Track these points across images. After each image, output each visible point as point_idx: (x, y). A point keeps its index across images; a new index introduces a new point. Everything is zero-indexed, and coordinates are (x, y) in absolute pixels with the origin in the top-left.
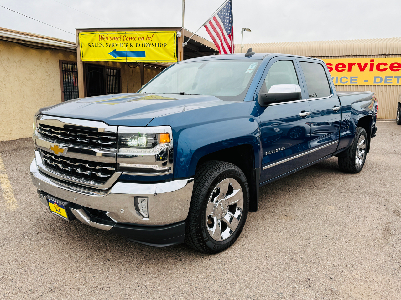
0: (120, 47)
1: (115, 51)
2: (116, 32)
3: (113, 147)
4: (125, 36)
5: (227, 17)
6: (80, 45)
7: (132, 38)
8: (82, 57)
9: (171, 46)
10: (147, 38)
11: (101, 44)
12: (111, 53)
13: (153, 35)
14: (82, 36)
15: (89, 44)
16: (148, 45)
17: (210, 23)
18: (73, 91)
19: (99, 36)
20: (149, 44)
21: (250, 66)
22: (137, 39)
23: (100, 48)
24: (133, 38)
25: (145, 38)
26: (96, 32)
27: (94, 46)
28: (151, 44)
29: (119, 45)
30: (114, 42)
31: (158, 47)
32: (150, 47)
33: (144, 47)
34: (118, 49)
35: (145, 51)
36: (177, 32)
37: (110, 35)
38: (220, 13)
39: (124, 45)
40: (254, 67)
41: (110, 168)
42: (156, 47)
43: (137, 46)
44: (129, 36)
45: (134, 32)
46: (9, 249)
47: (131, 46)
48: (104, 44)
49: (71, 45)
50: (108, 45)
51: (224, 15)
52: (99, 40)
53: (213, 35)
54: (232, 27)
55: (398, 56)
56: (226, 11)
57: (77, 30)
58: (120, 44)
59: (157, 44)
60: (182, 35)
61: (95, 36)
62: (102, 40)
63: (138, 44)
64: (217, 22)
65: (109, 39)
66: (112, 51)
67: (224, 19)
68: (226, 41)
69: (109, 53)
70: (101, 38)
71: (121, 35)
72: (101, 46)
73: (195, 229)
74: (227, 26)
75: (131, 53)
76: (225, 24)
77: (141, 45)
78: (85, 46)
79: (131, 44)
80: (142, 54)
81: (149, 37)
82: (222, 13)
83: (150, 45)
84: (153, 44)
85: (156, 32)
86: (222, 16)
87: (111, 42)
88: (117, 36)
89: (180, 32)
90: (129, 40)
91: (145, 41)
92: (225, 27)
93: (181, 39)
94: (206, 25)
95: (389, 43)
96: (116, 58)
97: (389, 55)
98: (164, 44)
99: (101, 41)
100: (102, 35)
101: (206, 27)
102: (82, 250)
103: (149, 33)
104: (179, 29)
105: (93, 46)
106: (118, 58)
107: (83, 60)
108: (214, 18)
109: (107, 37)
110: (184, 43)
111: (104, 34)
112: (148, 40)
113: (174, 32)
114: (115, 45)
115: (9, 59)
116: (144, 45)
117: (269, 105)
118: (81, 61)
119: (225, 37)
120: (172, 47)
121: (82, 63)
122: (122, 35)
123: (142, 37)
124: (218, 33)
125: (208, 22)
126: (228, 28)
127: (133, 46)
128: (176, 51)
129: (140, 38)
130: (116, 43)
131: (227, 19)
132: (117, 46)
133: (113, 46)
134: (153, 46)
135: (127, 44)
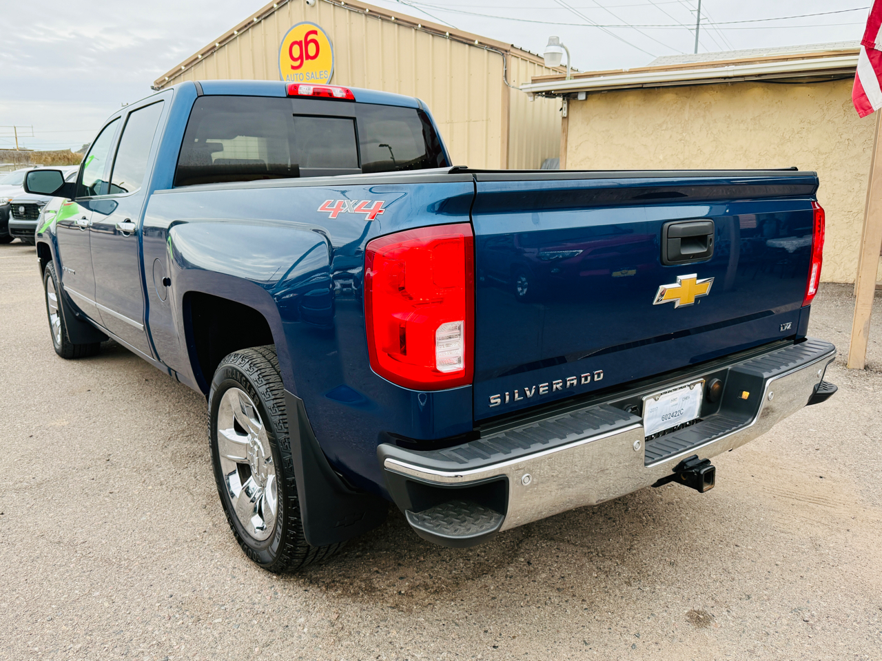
115: (729, 117)
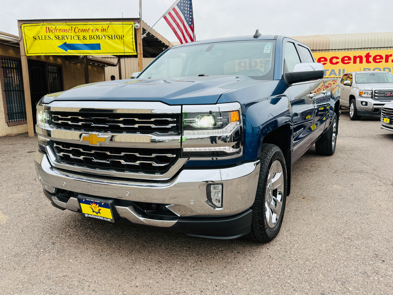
0: (71, 39)
1: (65, 44)
2: (65, 24)
3: (172, 130)
4: (77, 27)
5: (187, 8)
6: (24, 38)
7: (84, 30)
8: (26, 52)
9: (129, 38)
10: (102, 29)
11: (49, 36)
12: (60, 47)
13: (109, 26)
14: (26, 28)
15: (34, 37)
16: (104, 37)
17: (170, 14)
18: (12, 89)
19: (46, 27)
20: (104, 35)
21: (266, 47)
22: (90, 31)
23: (48, 41)
24: (86, 30)
25: (100, 30)
26: (42, 24)
27: (41, 39)
28: (107, 36)
29: (70, 38)
30: (64, 34)
31: (115, 39)
32: (105, 39)
33: (99, 39)
34: (69, 42)
35: (100, 44)
36: (135, 24)
37: (59, 27)
38: (179, 4)
39: (76, 38)
40: (270, 47)
41: (169, 155)
42: (112, 39)
43: (91, 38)
44: (81, 27)
45: (87, 23)
46: (30, 266)
47: (84, 39)
48: (52, 37)
49: (12, 38)
50: (57, 38)
51: (184, 7)
52: (47, 32)
53: (174, 26)
54: (192, 18)
55: (324, 51)
56: (186, 2)
57: (19, 21)
58: (71, 36)
59: (113, 36)
60: (140, 26)
61: (41, 28)
62: (49, 32)
63: (92, 36)
64: (177, 13)
65: (58, 31)
66: (61, 44)
67: (184, 10)
68: (187, 33)
69: (58, 47)
70: (49, 30)
71: (72, 27)
72: (49, 39)
73: (258, 216)
74: (188, 17)
75: (84, 46)
76: (186, 15)
77: (95, 37)
78: (30, 39)
79: (84, 36)
80: (97, 47)
81: (104, 29)
82: (182, 4)
83: (105, 37)
84: (109, 36)
85: (112, 23)
86: (182, 8)
87: (60, 34)
88: (67, 27)
89: (138, 23)
90: (82, 32)
91: (99, 33)
92: (186, 18)
93: (139, 30)
94: (165, 16)
95: (315, 40)
96: (67, 51)
97: (316, 50)
98: (121, 35)
99: (48, 34)
100: (50, 27)
101: (165, 18)
102: (121, 256)
103: (105, 24)
104: (138, 20)
105: (39, 39)
106: (69, 51)
107: (28, 55)
108: (174, 9)
109: (56, 29)
110: (143, 34)
111: (52, 26)
112: (103, 31)
113: (132, 23)
114: (65, 38)
116: (98, 37)
117: (292, 85)
118: (25, 55)
119: (186, 29)
120: (131, 39)
121: (26, 57)
122: (74, 27)
123: (96, 29)
124: (178, 24)
125: (167, 13)
126: (189, 19)
127: (86, 39)
128: (135, 43)
129: (93, 30)
130: (66, 36)
131: (188, 11)
132: (68, 39)
133: (63, 38)
134: (109, 38)
135: (79, 37)
